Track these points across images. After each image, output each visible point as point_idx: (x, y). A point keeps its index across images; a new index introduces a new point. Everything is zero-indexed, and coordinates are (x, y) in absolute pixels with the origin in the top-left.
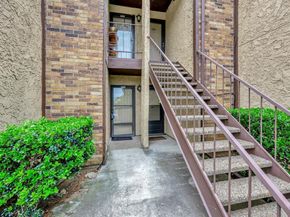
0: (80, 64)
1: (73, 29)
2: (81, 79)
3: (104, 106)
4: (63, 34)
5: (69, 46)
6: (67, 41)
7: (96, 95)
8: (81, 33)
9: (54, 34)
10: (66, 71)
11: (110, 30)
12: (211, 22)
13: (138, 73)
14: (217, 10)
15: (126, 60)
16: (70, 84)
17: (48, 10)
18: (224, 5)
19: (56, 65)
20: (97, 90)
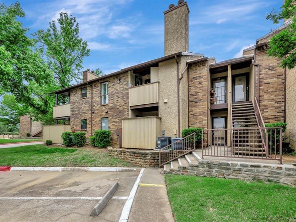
0: (200, 112)
1: (197, 100)
2: (200, 117)
3: (208, 125)
4: (194, 103)
5: (196, 106)
6: (195, 105)
7: (205, 122)
8: (200, 101)
9: (191, 103)
10: (195, 114)
11: (211, 92)
12: (264, 81)
13: (227, 109)
14: (270, 72)
15: (222, 104)
16: (196, 119)
17: (190, 96)
18: (275, 69)
19: (192, 113)
20: (205, 120)
